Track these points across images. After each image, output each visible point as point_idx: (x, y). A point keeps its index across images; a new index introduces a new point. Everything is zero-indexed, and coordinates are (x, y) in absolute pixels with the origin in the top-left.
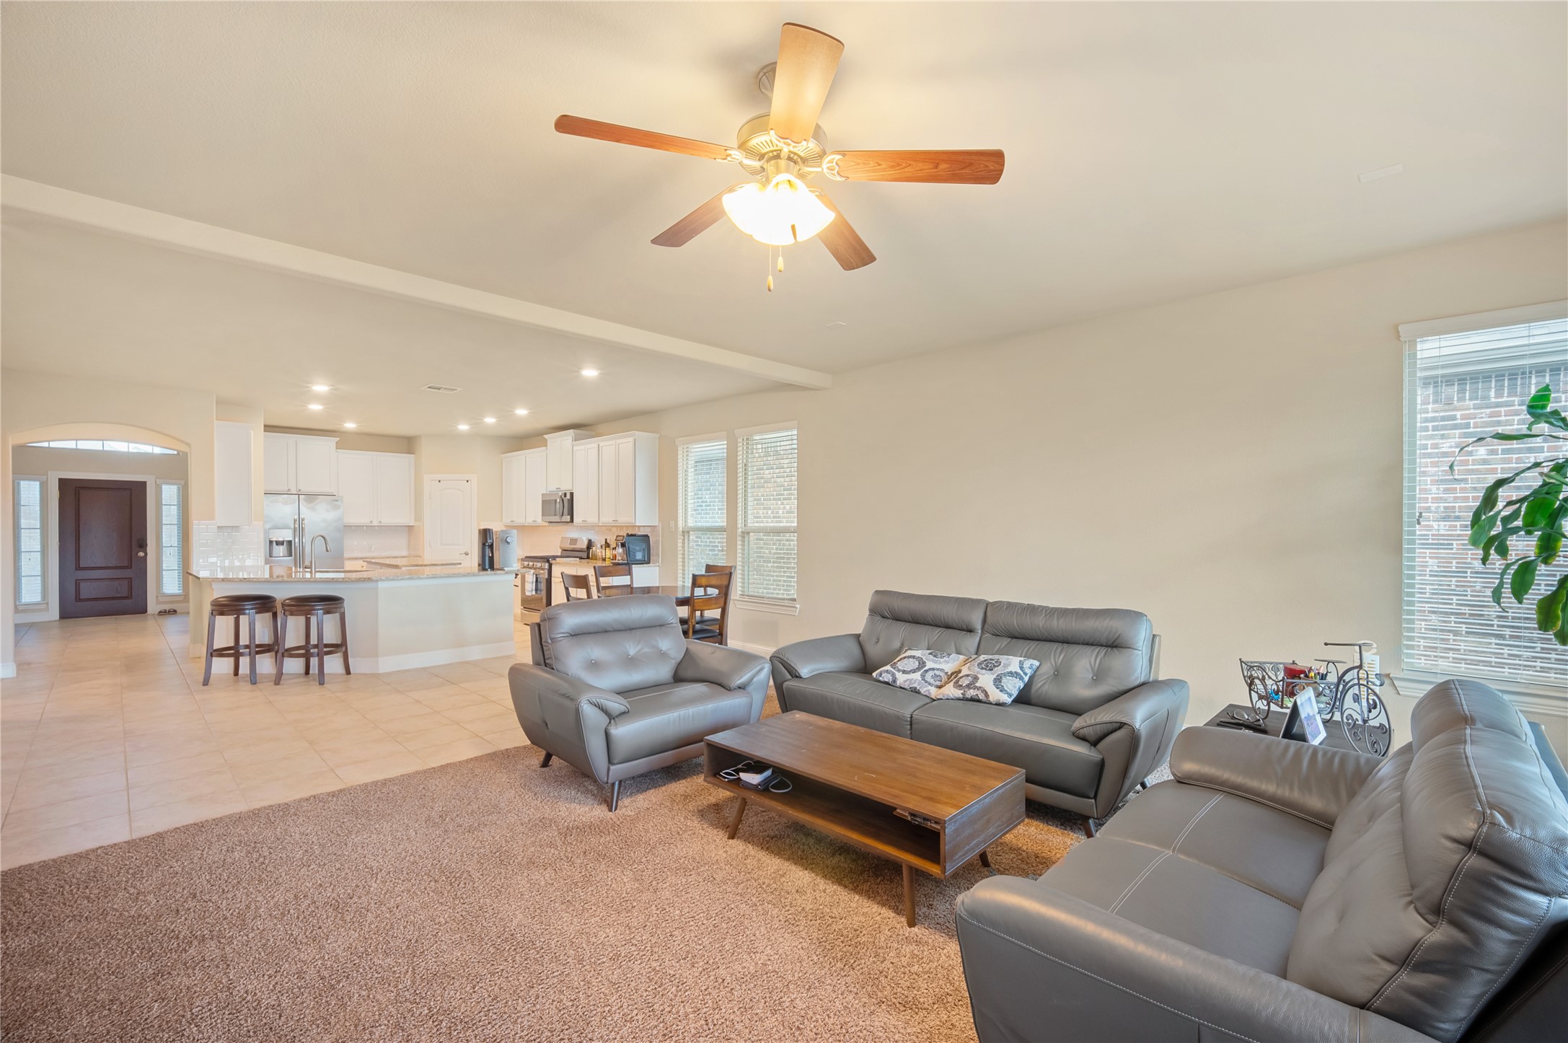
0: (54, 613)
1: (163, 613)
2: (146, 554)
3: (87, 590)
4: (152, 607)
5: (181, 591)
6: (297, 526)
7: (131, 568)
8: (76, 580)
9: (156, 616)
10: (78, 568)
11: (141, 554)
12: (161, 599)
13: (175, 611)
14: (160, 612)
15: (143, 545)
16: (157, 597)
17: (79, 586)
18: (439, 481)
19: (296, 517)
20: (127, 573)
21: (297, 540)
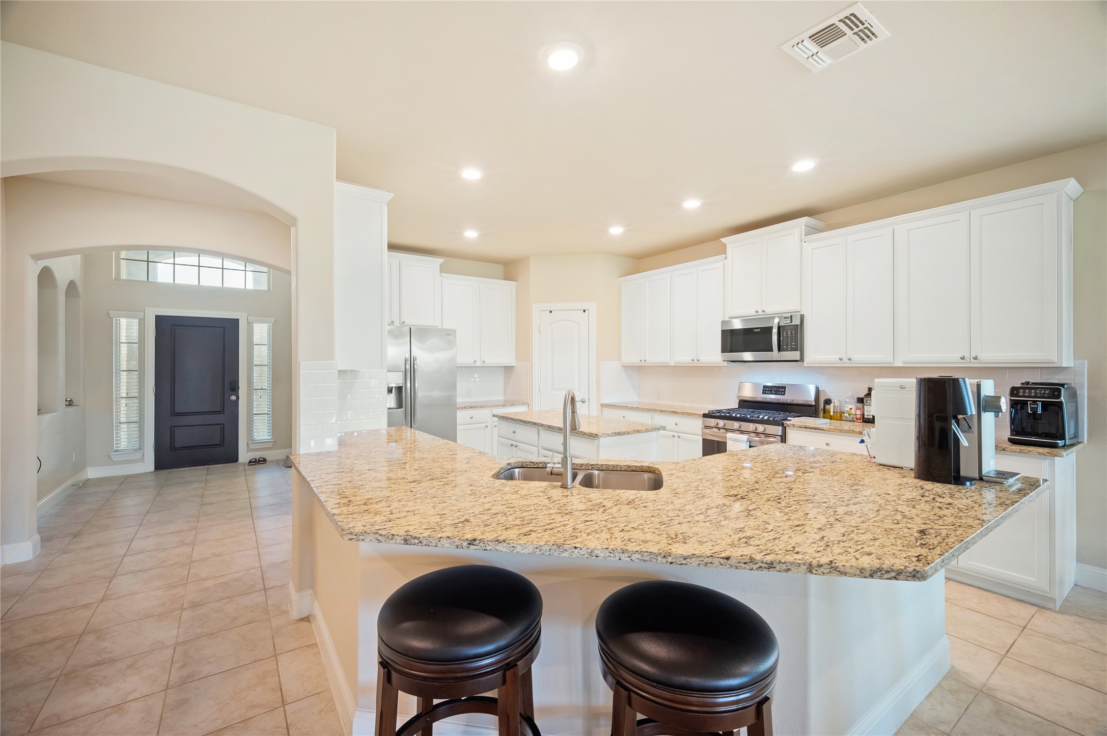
0: (149, 464)
1: (254, 462)
2: (238, 398)
3: (184, 438)
4: (244, 455)
5: (270, 437)
6: (408, 367)
7: (224, 413)
8: (172, 427)
9: (247, 467)
10: (175, 414)
11: (233, 398)
12: (252, 446)
13: (265, 460)
14: (250, 461)
15: (235, 389)
16: (248, 444)
17: (174, 432)
18: (551, 312)
19: (408, 355)
20: (219, 419)
21: (409, 385)
